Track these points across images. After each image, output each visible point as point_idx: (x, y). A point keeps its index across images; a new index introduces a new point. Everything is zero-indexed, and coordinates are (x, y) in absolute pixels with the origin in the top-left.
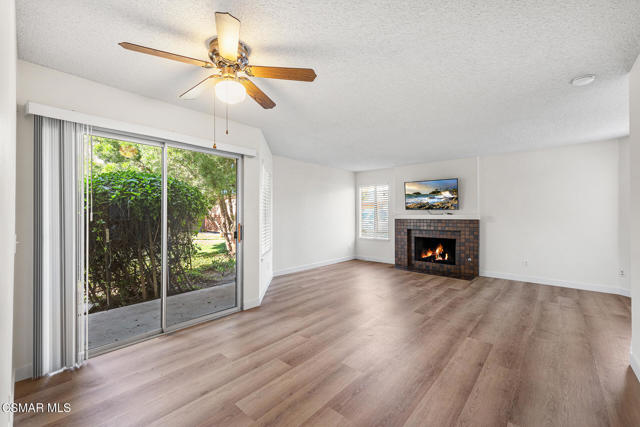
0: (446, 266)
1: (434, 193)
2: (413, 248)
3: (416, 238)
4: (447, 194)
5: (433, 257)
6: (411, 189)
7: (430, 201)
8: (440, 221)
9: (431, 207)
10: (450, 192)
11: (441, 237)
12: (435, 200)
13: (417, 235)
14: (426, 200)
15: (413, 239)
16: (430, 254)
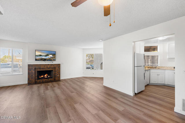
0: (50, 79)
1: (46, 55)
2: (36, 75)
3: (38, 71)
4: (51, 56)
5: (44, 77)
6: (38, 53)
7: (45, 58)
8: (48, 65)
9: (45, 60)
10: (52, 55)
11: (48, 70)
12: (47, 57)
13: (38, 70)
14: (43, 57)
15: (36, 72)
16: (42, 76)
